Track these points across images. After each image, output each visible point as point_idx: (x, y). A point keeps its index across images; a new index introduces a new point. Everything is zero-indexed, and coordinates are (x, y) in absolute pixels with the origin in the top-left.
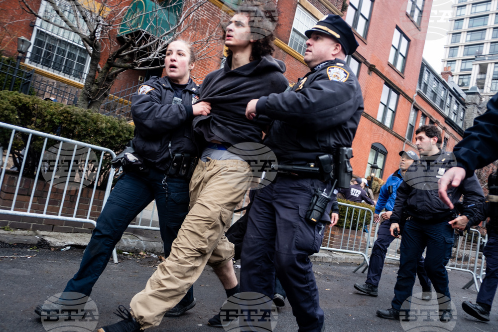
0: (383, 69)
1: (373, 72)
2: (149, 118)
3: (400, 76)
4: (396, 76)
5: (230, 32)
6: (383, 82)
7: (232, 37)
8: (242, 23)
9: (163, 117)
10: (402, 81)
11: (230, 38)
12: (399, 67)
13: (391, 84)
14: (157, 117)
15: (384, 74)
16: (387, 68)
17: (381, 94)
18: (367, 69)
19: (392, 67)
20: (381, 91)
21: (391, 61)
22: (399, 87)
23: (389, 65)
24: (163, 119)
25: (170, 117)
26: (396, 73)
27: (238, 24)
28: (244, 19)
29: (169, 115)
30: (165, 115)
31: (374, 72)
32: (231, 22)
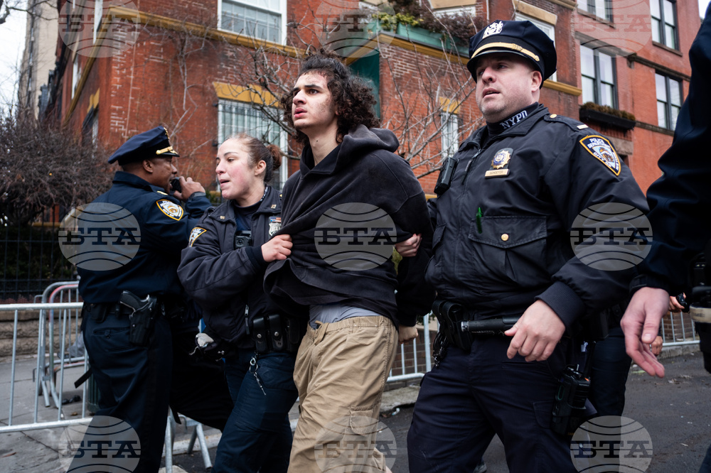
0: (648, 54)
1: (635, 63)
2: (198, 287)
3: (675, 56)
4: (669, 57)
5: (301, 105)
6: (653, 71)
7: (306, 112)
8: (318, 87)
9: (216, 280)
10: (681, 62)
11: (302, 114)
12: (669, 44)
13: (665, 71)
14: (207, 283)
15: (652, 60)
16: (654, 51)
17: (655, 88)
18: (625, 61)
19: (661, 46)
20: (653, 85)
21: (656, 38)
22: (679, 71)
23: (655, 45)
24: (218, 284)
25: (228, 277)
26: (668, 53)
27: (311, 90)
28: (320, 80)
29: (226, 274)
30: (220, 275)
31: (637, 61)
32: (297, 90)
